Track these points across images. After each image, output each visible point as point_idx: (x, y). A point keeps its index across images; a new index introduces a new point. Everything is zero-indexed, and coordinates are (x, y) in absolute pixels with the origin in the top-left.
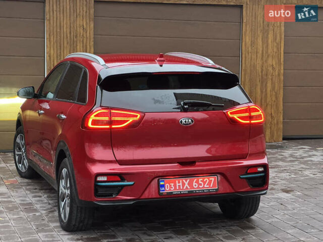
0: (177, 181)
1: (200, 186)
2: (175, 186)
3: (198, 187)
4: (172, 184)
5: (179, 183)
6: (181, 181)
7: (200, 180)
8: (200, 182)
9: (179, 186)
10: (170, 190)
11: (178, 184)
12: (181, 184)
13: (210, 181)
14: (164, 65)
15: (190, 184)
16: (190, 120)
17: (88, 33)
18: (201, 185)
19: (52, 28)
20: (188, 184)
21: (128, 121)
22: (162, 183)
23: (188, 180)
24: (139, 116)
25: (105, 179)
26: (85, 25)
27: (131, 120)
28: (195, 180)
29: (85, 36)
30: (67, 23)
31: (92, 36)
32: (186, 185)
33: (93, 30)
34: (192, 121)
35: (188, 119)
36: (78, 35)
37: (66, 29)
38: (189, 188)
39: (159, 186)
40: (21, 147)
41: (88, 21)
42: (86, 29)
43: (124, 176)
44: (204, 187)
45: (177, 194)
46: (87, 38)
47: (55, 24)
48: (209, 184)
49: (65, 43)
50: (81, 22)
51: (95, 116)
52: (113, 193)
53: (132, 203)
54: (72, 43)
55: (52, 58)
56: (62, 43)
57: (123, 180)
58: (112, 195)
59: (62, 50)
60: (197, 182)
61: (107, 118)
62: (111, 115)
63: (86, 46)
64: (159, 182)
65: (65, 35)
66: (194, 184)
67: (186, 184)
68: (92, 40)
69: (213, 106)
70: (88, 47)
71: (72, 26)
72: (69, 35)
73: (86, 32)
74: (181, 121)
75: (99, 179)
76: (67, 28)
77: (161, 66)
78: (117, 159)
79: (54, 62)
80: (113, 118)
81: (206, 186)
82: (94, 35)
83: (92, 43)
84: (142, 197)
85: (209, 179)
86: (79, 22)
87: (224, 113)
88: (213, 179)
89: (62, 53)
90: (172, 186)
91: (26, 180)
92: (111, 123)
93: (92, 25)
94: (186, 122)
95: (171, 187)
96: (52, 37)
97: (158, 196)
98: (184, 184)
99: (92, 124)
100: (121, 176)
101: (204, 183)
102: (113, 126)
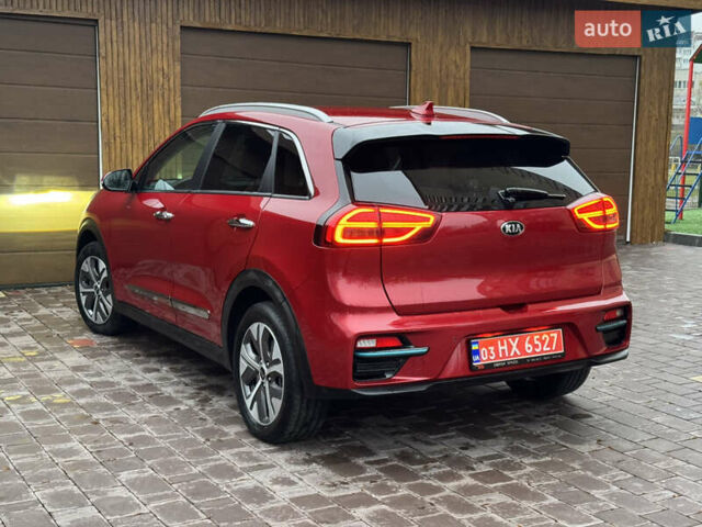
0: (499, 343)
1: (538, 350)
2: (496, 351)
3: (534, 352)
4: (492, 348)
5: (503, 345)
6: (505, 342)
7: (536, 337)
8: (536, 342)
9: (503, 351)
10: (489, 359)
11: (501, 348)
12: (505, 347)
13: (552, 339)
14: (433, 122)
15: (521, 346)
16: (518, 226)
17: (172, 81)
18: (537, 346)
19: (110, 72)
20: (518, 346)
21: (412, 229)
22: (475, 347)
23: (517, 339)
24: (432, 219)
25: (371, 343)
26: (165, 67)
27: (418, 227)
28: (528, 339)
29: (166, 86)
30: (135, 65)
31: (178, 88)
32: (515, 348)
33: (179, 76)
34: (522, 228)
35: (516, 224)
36: (155, 86)
37: (133, 75)
38: (518, 353)
39: (470, 353)
40: (94, 279)
41: (171, 61)
42: (168, 76)
43: (409, 338)
44: (542, 350)
45: (500, 367)
46: (169, 90)
47: (115, 64)
48: (550, 345)
49: (134, 97)
50: (160, 62)
51: (348, 220)
52: (384, 372)
53: (423, 388)
54: (145, 97)
55: (111, 124)
56: (128, 98)
57: (405, 344)
58: (382, 375)
59: (128, 109)
60: (531, 342)
61: (372, 225)
62: (380, 219)
63: (169, 105)
64: (469, 345)
65: (133, 84)
66: (527, 345)
67: (514, 345)
68: (178, 93)
69: (551, 197)
70: (172, 105)
71: (144, 69)
72: (139, 85)
73: (169, 80)
74: (504, 229)
75: (362, 344)
76: (135, 71)
77: (429, 124)
78: (394, 304)
79: (114, 130)
80: (386, 225)
81: (545, 349)
82: (182, 85)
83: (179, 99)
84: (441, 377)
85: (549, 334)
86: (157, 61)
87: (569, 210)
88: (555, 335)
89: (128, 115)
90: (492, 352)
91: (109, 339)
92: (381, 233)
93: (178, 68)
94: (511, 228)
95: (490, 354)
96: (111, 89)
97: (471, 373)
98: (510, 347)
99: (344, 237)
100: (403, 338)
101: (543, 342)
102: (385, 240)
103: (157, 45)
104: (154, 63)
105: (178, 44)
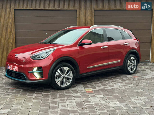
19: (79, 20)
26: (91, 19)
29: (91, 23)
30: (84, 19)
36: (89, 23)
41: (92, 17)
50: (90, 18)
65: (84, 23)
68: (94, 24)
71: (86, 19)
76: (84, 20)
93: (94, 19)
96: (79, 24)
103: (89, 14)
104: (88, 18)
105: (94, 14)
